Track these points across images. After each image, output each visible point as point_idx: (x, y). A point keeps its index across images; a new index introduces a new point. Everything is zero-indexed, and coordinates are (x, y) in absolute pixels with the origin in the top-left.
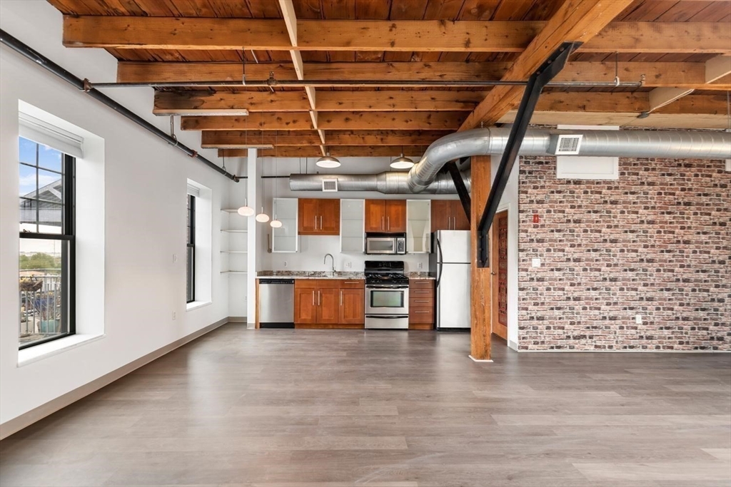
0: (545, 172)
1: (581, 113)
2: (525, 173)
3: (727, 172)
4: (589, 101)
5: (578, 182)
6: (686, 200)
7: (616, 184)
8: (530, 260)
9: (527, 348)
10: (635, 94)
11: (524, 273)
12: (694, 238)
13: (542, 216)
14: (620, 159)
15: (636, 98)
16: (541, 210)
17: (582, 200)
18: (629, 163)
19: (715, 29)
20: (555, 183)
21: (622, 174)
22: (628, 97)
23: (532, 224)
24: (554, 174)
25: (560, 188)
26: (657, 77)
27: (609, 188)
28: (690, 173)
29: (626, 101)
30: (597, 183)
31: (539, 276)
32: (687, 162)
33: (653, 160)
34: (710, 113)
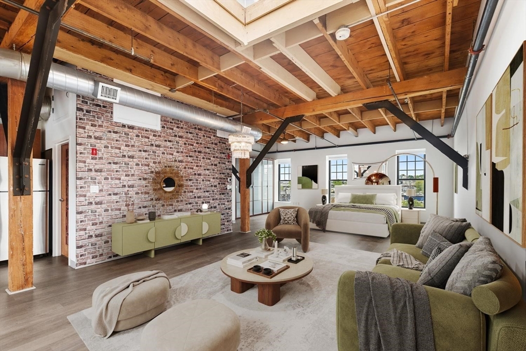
0: (102, 114)
1: (128, 74)
2: (83, 111)
3: (217, 137)
4: (135, 67)
5: (131, 127)
6: (199, 150)
7: (159, 134)
8: (89, 187)
9: (85, 263)
10: (167, 74)
11: (82, 199)
12: (202, 172)
13: (100, 150)
14: (162, 117)
15: (167, 77)
16: (99, 145)
17: (135, 141)
18: (168, 121)
19: (194, 46)
20: (112, 124)
21: (163, 127)
22: (162, 75)
23: (91, 156)
24: (111, 117)
25: (116, 129)
26: (172, 65)
27: (154, 136)
28: (201, 134)
29: (161, 77)
30: (146, 131)
31: (98, 200)
32: (199, 127)
33: (181, 122)
34: (207, 101)
